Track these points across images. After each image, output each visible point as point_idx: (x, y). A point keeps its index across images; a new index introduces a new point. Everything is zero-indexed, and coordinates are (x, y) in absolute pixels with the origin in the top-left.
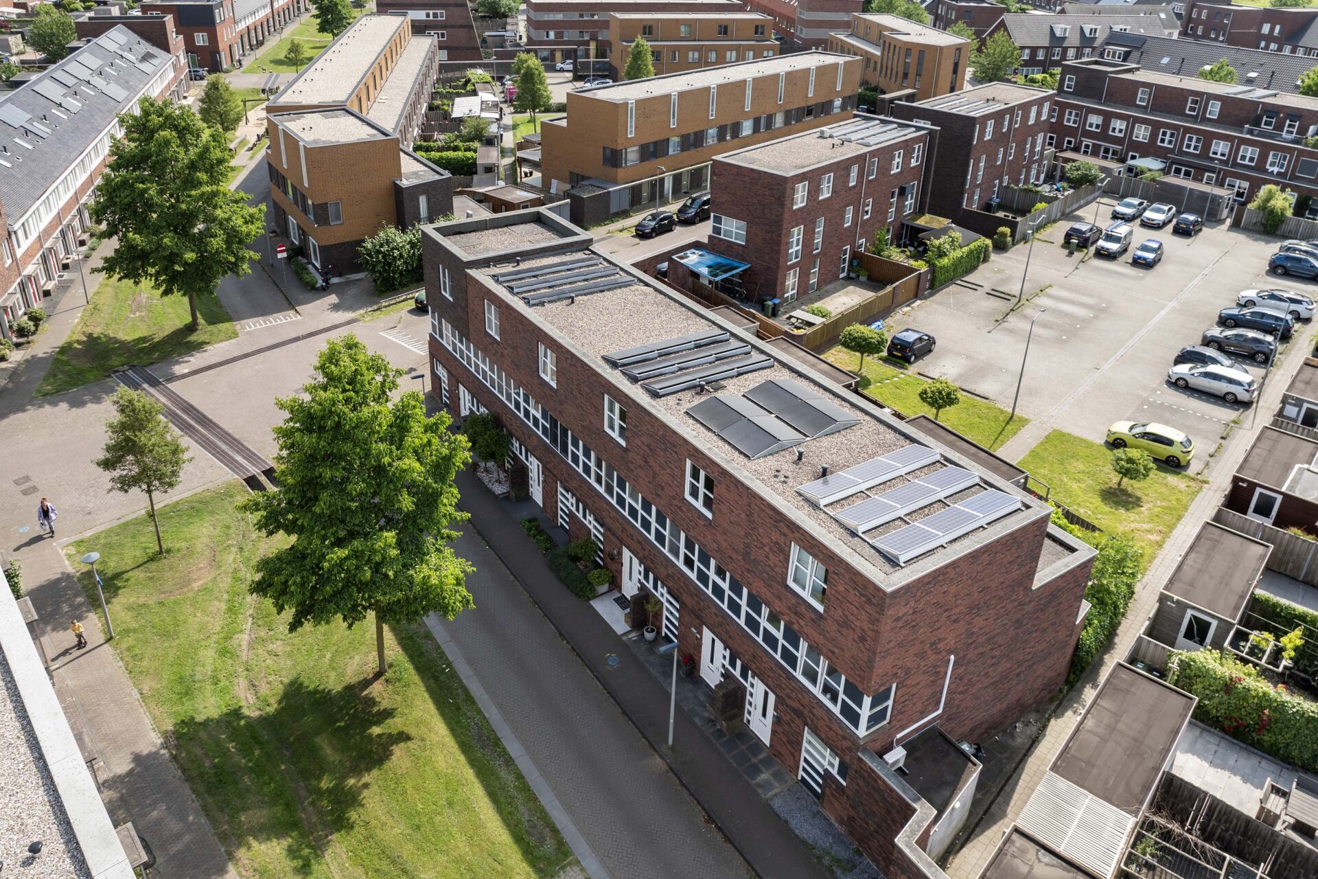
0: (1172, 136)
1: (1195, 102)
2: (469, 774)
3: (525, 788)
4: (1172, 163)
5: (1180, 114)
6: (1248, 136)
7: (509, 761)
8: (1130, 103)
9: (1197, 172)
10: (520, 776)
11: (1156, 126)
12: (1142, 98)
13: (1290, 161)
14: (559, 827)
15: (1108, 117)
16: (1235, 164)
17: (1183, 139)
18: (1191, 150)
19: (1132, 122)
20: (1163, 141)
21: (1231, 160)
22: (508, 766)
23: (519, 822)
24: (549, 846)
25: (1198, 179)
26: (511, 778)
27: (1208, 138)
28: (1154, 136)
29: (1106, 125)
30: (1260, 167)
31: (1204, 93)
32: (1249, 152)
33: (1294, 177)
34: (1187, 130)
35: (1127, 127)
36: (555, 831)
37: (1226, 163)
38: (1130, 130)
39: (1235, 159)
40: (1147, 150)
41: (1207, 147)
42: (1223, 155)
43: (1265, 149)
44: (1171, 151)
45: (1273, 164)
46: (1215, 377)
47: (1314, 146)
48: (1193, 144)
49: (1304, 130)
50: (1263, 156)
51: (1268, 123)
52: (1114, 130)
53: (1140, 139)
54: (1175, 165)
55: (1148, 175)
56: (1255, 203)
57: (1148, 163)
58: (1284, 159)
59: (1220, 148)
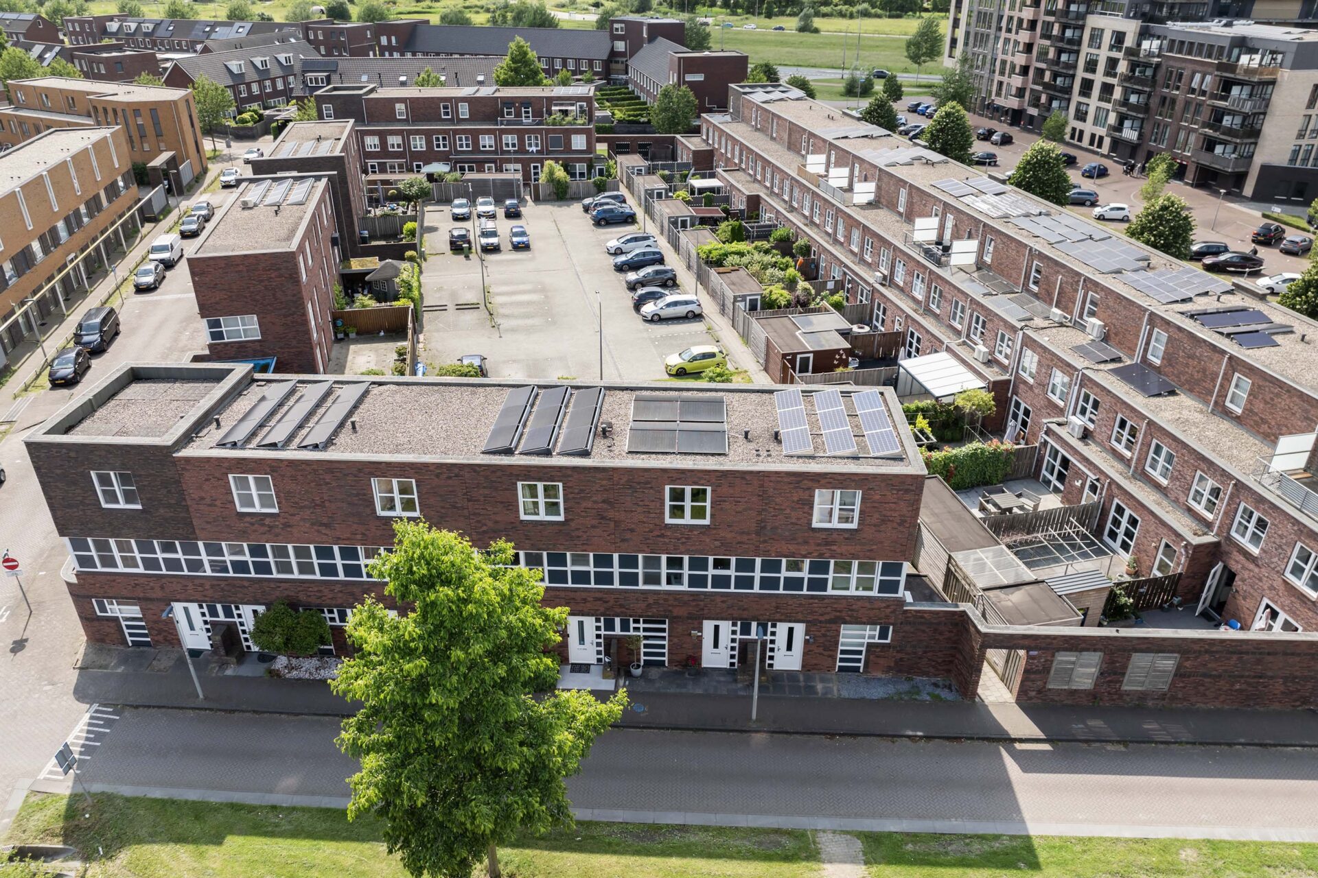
0: (444, 139)
1: (446, 107)
2: (675, 862)
3: (721, 830)
4: (456, 162)
5: (437, 118)
6: (502, 127)
7: (683, 828)
8: (392, 118)
9: (480, 165)
10: (706, 829)
12: (400, 112)
13: (542, 140)
14: (776, 826)
15: (383, 135)
16: (503, 152)
17: (455, 140)
18: (465, 149)
19: (406, 135)
20: (438, 146)
21: (499, 149)
22: (687, 832)
23: (748, 851)
24: (789, 844)
25: (481, 170)
26: (702, 836)
27: (475, 134)
28: (429, 143)
29: (383, 143)
30: (522, 150)
31: (452, 98)
32: (509, 139)
33: (549, 152)
34: (456, 132)
35: (403, 140)
36: (777, 831)
37: (495, 152)
38: (406, 143)
39: (501, 147)
40: (429, 156)
41: (476, 142)
42: (490, 146)
43: (521, 134)
44: (450, 152)
45: (530, 145)
46: (676, 304)
47: (554, 124)
48: (464, 142)
49: (539, 114)
50: (521, 141)
51: (509, 113)
52: (393, 146)
53: (419, 149)
54: (458, 164)
55: (449, 177)
56: (543, 178)
57: (438, 168)
58: (536, 138)
59: (487, 141)
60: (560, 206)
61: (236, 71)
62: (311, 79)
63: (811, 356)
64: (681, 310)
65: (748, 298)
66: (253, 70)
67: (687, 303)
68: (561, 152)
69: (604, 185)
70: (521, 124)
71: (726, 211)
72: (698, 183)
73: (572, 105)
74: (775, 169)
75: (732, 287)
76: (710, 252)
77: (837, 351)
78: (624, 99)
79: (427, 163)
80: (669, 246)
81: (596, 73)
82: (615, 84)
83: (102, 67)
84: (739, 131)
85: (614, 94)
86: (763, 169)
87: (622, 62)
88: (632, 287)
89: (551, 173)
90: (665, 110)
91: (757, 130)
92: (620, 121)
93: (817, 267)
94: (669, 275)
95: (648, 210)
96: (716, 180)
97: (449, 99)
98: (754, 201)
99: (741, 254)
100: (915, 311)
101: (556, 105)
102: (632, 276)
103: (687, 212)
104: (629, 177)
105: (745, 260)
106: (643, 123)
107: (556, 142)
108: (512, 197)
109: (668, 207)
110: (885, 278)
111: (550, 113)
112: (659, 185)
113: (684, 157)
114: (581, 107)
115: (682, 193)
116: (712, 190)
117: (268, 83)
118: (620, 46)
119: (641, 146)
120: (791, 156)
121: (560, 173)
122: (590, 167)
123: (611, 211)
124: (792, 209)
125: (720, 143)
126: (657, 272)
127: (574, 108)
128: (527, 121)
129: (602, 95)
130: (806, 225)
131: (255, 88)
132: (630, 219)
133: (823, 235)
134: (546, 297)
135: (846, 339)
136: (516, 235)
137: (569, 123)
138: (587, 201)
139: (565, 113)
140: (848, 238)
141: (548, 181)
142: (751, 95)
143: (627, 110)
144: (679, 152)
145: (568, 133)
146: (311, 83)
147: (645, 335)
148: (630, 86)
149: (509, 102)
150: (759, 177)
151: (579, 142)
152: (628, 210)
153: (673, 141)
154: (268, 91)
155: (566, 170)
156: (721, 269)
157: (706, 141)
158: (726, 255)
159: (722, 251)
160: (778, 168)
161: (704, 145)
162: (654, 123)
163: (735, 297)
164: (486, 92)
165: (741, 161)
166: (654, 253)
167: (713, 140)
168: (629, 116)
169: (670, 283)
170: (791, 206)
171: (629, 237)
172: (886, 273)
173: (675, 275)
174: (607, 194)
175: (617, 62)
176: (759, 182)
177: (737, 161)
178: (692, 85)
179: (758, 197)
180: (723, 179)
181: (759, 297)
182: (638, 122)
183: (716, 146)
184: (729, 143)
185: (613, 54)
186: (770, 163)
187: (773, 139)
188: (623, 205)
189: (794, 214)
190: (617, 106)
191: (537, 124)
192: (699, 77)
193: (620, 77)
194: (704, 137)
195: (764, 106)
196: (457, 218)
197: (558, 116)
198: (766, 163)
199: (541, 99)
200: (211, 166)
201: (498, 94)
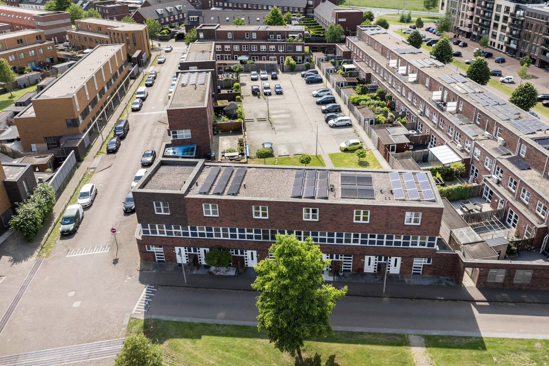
0: (247, 47)
1: (247, 34)
4: (251, 56)
5: (244, 39)
6: (270, 42)
8: (226, 38)
9: (260, 58)
11: (241, 45)
12: (230, 36)
13: (285, 47)
14: (394, 333)
15: (223, 45)
16: (270, 52)
17: (251, 47)
18: (254, 50)
19: (232, 45)
20: (244, 49)
21: (268, 51)
23: (385, 342)
25: (261, 60)
27: (259, 45)
28: (241, 48)
29: (223, 48)
30: (277, 51)
31: (250, 31)
32: (272, 47)
33: (287, 52)
34: (251, 44)
35: (231, 47)
36: (394, 335)
37: (266, 52)
38: (232, 48)
39: (269, 50)
40: (240, 53)
41: (259, 48)
42: (265, 50)
43: (276, 45)
44: (248, 52)
45: (280, 49)
46: (342, 121)
47: (289, 42)
48: (254, 48)
49: (283, 37)
50: (277, 48)
51: (272, 37)
52: (226, 49)
53: (237, 50)
54: (252, 56)
55: (249, 62)
56: (285, 63)
57: (244, 58)
58: (283, 47)
59: (263, 48)
60: (292, 74)
61: (160, 13)
62: (191, 18)
63: (396, 145)
64: (344, 123)
65: (370, 119)
66: (166, 12)
67: (346, 120)
68: (292, 52)
69: (309, 66)
70: (277, 41)
71: (358, 79)
72: (346, 66)
73: (297, 34)
74: (377, 64)
75: (364, 115)
76: (354, 99)
77: (405, 144)
78: (313, 25)
79: (240, 55)
80: (336, 93)
81: (301, 13)
82: (308, 17)
83: (107, 10)
84: (361, 45)
85: (308, 22)
86: (372, 63)
87: (311, 9)
88: (324, 112)
89: (289, 61)
90: (331, 34)
91: (368, 45)
92: (312, 36)
93: (395, 104)
94: (338, 107)
95: (327, 77)
96: (353, 65)
97: (249, 31)
98: (369, 76)
99: (366, 100)
100: (434, 127)
101: (290, 34)
102: (324, 107)
103: (344, 80)
104: (318, 62)
105: (368, 103)
106: (322, 36)
107: (290, 48)
108: (274, 71)
109: (336, 77)
110: (422, 112)
111: (288, 37)
112: (332, 67)
113: (339, 54)
114: (300, 35)
115: (340, 71)
116: (351, 69)
117: (172, 17)
118: (311, 3)
119: (322, 48)
120: (382, 58)
121: (292, 62)
122: (303, 58)
123: (313, 78)
124: (384, 80)
125: (354, 49)
126: (334, 106)
127: (297, 35)
128: (279, 41)
129: (304, 23)
130: (390, 87)
131: (167, 20)
132: (320, 81)
133: (397, 92)
134: (291, 115)
135: (408, 138)
136: (277, 88)
137: (295, 41)
138: (303, 73)
139: (294, 37)
140: (407, 95)
141: (287, 64)
142: (366, 31)
143: (315, 30)
144: (337, 51)
145: (295, 45)
146: (191, 20)
147: (330, 133)
148: (315, 18)
149: (272, 33)
150: (370, 65)
151: (299, 48)
152: (319, 78)
153: (334, 46)
154: (172, 20)
155: (294, 60)
156: (359, 107)
157: (348, 47)
158: (360, 100)
159: (358, 99)
160: (378, 63)
161: (347, 49)
162: (327, 38)
163: (365, 119)
164: (263, 28)
165: (363, 58)
166: (332, 98)
167: (351, 48)
168: (316, 33)
169: (338, 110)
170: (384, 79)
171: (321, 90)
172: (422, 111)
173: (340, 107)
174: (310, 70)
175: (309, 9)
176: (370, 67)
177: (361, 58)
178: (341, 23)
179: (370, 74)
180: (355, 65)
181: (374, 119)
182: (319, 36)
183: (352, 50)
184: (358, 50)
185: (308, 5)
186: (375, 61)
187: (375, 49)
188: (317, 75)
189: (385, 82)
190: (310, 28)
191: (283, 42)
192: (344, 20)
193: (311, 14)
194: (347, 46)
195: (372, 36)
196: (253, 80)
197: (291, 39)
198: (373, 61)
199: (285, 31)
200: (152, 53)
201: (267, 30)
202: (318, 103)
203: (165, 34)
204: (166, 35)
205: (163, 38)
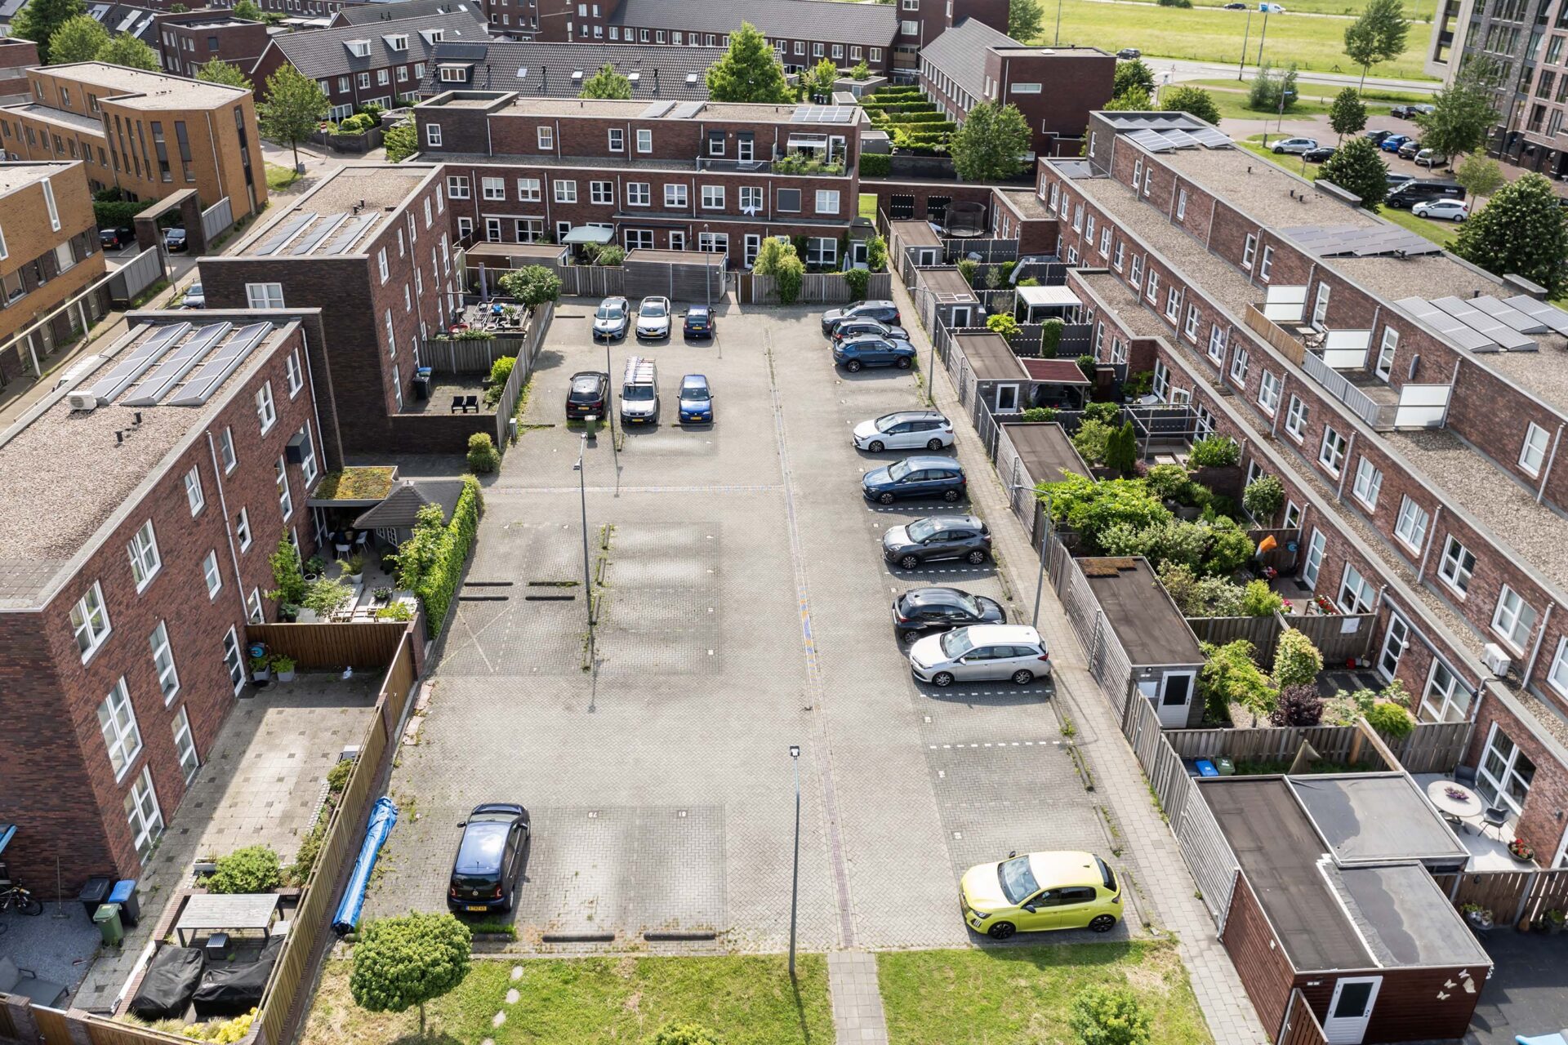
0: (607, 187)
1: (616, 135)
4: (622, 227)
5: (600, 152)
6: (704, 172)
8: (530, 149)
9: (661, 232)
11: (582, 179)
12: (545, 140)
13: (766, 196)
15: (511, 177)
16: (701, 213)
17: (624, 190)
18: (639, 203)
19: (548, 178)
20: (597, 197)
21: (694, 208)
27: (656, 183)
28: (583, 192)
29: (511, 189)
30: (733, 210)
31: (628, 121)
32: (714, 192)
33: (775, 216)
34: (626, 177)
35: (542, 186)
37: (689, 212)
39: (699, 204)
40: (582, 214)
41: (658, 196)
42: (681, 202)
43: (731, 184)
44: (614, 208)
45: (746, 203)
46: (990, 653)
47: (788, 171)
48: (639, 194)
49: (763, 153)
50: (732, 196)
51: (717, 148)
52: (525, 193)
53: (566, 201)
54: (629, 231)
55: (604, 254)
56: (757, 269)
57: (592, 234)
58: (757, 193)
59: (675, 194)
60: (783, 318)
61: (357, 53)
62: (445, 72)
65: (1166, 674)
66: (383, 51)
67: (1016, 650)
68: (797, 217)
69: (864, 284)
70: (733, 167)
71: (1090, 370)
72: (1035, 295)
73: (821, 139)
74: (1190, 298)
75: (1123, 629)
76: (1068, 505)
78: (911, 109)
79: (579, 223)
80: (974, 434)
81: (872, 66)
82: (899, 82)
83: (191, 43)
84: (1105, 195)
85: (896, 100)
86: (1163, 287)
87: (912, 51)
89: (773, 259)
90: (975, 143)
91: (1142, 198)
92: (901, 149)
94: (975, 542)
95: (940, 344)
96: (1065, 288)
97: (622, 123)
98: (1145, 353)
99: (1138, 520)
101: (794, 138)
102: (901, 534)
103: (1017, 372)
104: (907, 267)
105: (1148, 538)
106: (939, 154)
107: (789, 200)
108: (701, 303)
109: (978, 354)
111: (783, 152)
112: (964, 297)
113: (1004, 232)
114: (836, 142)
115: (1004, 320)
116: (1055, 311)
117: (403, 70)
118: (911, 28)
119: (932, 202)
120: (1216, 266)
121: (790, 261)
122: (844, 246)
123: (872, 345)
125: (1072, 214)
126: (954, 535)
127: (823, 145)
128: (746, 166)
129: (879, 100)
131: (383, 77)
132: (904, 363)
133: (1316, 478)
134: (718, 571)
136: (688, 394)
137: (814, 171)
138: (832, 315)
139: (808, 152)
140: (1390, 510)
141: (767, 272)
142: (1132, 136)
143: (914, 129)
144: (997, 216)
145: (810, 187)
146: (446, 77)
148: (921, 86)
149: (718, 131)
150: (1152, 299)
151: (827, 202)
152: (902, 345)
153: (987, 197)
154: (401, 81)
155: (801, 253)
156: (1095, 563)
157: (1046, 204)
158: (1104, 518)
160: (1198, 297)
161: (1041, 209)
162: (956, 161)
163: (1135, 672)
164: (685, 110)
165: (1114, 258)
166: (946, 472)
167: (1060, 206)
168: (918, 139)
169: (977, 557)
171: (900, 419)
174: (869, 305)
175: (905, 50)
176: (1154, 309)
177: (1105, 255)
178: (1022, 102)
179: (1153, 343)
180: (1078, 290)
181: (1193, 676)
182: (930, 152)
183: (1065, 217)
184: (1092, 220)
185: (900, 39)
186: (1179, 283)
187: (1174, 220)
188: (896, 331)
190: (899, 120)
191: (760, 170)
192: (1035, 89)
193: (908, 71)
194: (1043, 196)
195: (1160, 159)
196: (600, 338)
197: (795, 159)
198: (1169, 280)
199: (772, 126)
200: (272, 200)
201: (701, 118)
202: (878, 498)
203: (355, 128)
204: (357, 132)
205: (344, 144)
